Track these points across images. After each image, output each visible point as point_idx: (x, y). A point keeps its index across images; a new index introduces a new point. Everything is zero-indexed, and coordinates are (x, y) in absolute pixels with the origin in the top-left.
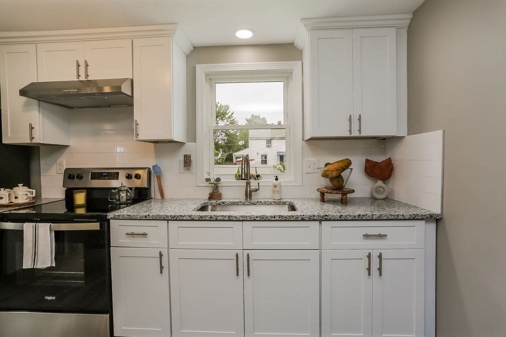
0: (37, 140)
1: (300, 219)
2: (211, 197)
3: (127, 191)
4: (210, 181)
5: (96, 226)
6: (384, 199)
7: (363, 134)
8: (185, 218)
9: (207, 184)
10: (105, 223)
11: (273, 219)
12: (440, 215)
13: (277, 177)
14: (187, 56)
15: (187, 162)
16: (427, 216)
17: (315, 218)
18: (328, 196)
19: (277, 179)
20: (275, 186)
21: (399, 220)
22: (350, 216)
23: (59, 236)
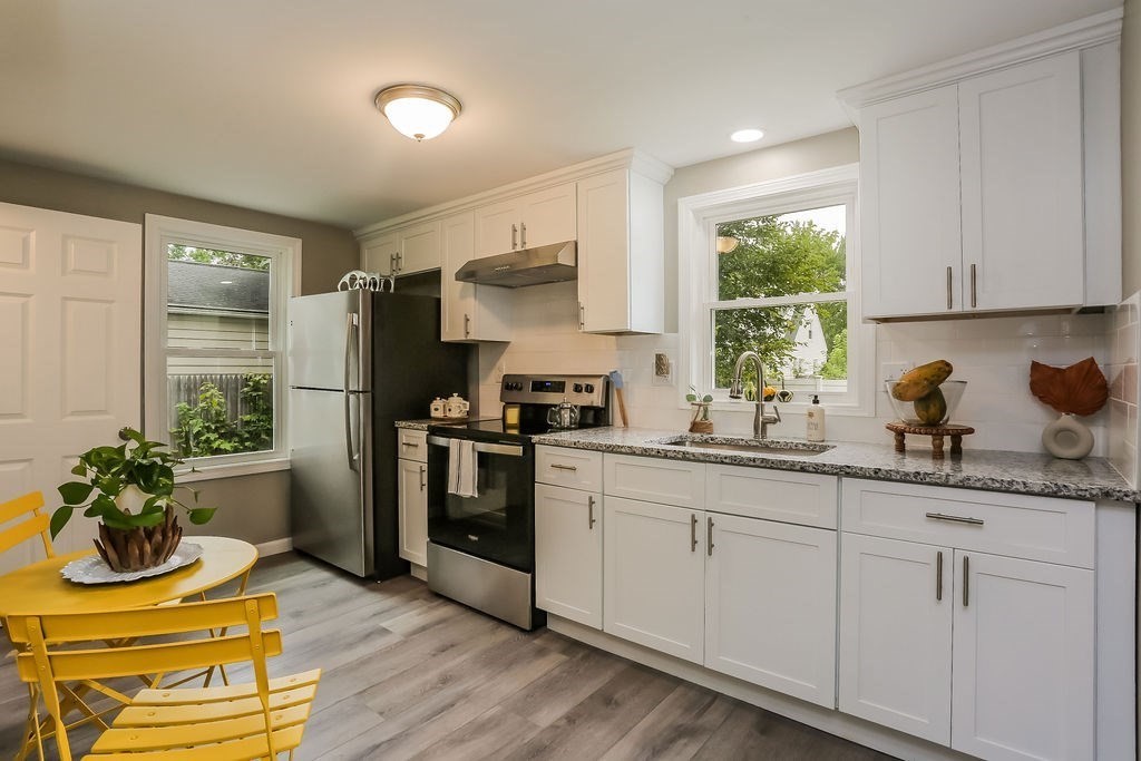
0: (472, 337)
1: (798, 467)
2: (695, 427)
3: (572, 411)
4: (695, 399)
5: (517, 451)
6: (1078, 460)
7: (981, 307)
8: (623, 450)
9: (688, 406)
10: (530, 449)
11: (752, 463)
12: (1134, 493)
13: (816, 397)
14: (665, 186)
15: (661, 366)
16: (1094, 492)
17: (826, 469)
18: (912, 441)
19: (816, 401)
20: (811, 415)
21: (1013, 492)
22: (898, 472)
23: (484, 460)
